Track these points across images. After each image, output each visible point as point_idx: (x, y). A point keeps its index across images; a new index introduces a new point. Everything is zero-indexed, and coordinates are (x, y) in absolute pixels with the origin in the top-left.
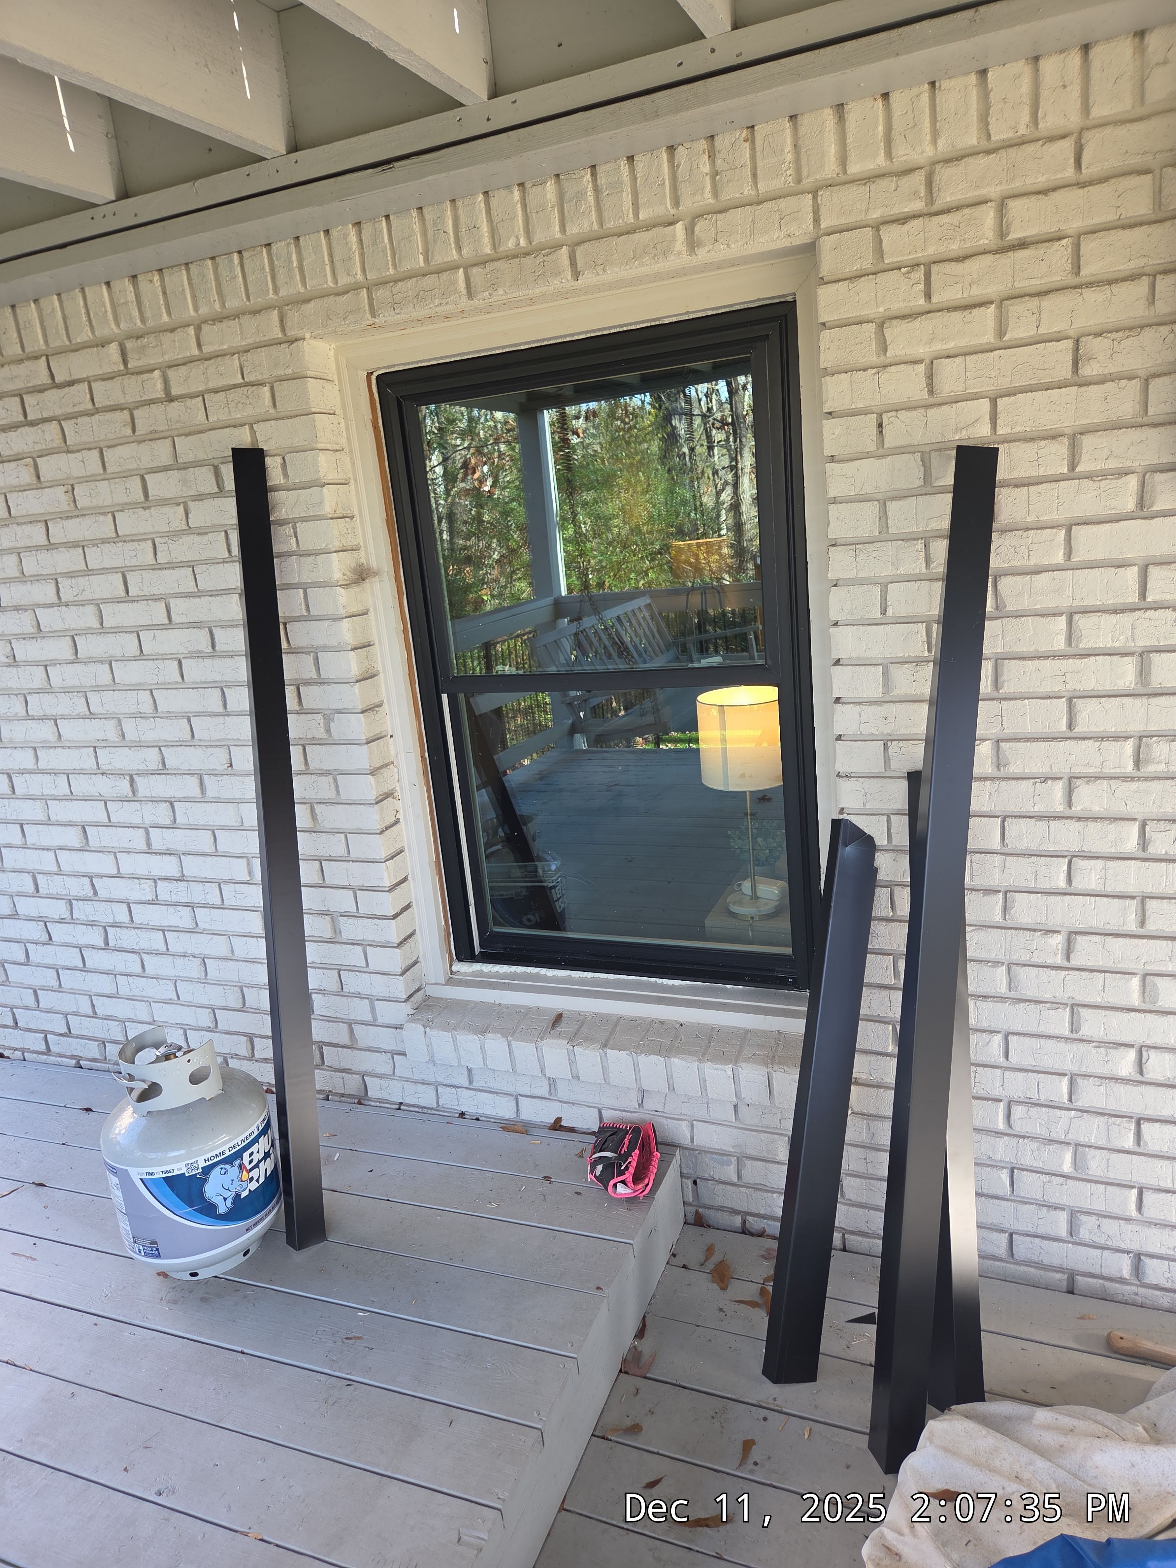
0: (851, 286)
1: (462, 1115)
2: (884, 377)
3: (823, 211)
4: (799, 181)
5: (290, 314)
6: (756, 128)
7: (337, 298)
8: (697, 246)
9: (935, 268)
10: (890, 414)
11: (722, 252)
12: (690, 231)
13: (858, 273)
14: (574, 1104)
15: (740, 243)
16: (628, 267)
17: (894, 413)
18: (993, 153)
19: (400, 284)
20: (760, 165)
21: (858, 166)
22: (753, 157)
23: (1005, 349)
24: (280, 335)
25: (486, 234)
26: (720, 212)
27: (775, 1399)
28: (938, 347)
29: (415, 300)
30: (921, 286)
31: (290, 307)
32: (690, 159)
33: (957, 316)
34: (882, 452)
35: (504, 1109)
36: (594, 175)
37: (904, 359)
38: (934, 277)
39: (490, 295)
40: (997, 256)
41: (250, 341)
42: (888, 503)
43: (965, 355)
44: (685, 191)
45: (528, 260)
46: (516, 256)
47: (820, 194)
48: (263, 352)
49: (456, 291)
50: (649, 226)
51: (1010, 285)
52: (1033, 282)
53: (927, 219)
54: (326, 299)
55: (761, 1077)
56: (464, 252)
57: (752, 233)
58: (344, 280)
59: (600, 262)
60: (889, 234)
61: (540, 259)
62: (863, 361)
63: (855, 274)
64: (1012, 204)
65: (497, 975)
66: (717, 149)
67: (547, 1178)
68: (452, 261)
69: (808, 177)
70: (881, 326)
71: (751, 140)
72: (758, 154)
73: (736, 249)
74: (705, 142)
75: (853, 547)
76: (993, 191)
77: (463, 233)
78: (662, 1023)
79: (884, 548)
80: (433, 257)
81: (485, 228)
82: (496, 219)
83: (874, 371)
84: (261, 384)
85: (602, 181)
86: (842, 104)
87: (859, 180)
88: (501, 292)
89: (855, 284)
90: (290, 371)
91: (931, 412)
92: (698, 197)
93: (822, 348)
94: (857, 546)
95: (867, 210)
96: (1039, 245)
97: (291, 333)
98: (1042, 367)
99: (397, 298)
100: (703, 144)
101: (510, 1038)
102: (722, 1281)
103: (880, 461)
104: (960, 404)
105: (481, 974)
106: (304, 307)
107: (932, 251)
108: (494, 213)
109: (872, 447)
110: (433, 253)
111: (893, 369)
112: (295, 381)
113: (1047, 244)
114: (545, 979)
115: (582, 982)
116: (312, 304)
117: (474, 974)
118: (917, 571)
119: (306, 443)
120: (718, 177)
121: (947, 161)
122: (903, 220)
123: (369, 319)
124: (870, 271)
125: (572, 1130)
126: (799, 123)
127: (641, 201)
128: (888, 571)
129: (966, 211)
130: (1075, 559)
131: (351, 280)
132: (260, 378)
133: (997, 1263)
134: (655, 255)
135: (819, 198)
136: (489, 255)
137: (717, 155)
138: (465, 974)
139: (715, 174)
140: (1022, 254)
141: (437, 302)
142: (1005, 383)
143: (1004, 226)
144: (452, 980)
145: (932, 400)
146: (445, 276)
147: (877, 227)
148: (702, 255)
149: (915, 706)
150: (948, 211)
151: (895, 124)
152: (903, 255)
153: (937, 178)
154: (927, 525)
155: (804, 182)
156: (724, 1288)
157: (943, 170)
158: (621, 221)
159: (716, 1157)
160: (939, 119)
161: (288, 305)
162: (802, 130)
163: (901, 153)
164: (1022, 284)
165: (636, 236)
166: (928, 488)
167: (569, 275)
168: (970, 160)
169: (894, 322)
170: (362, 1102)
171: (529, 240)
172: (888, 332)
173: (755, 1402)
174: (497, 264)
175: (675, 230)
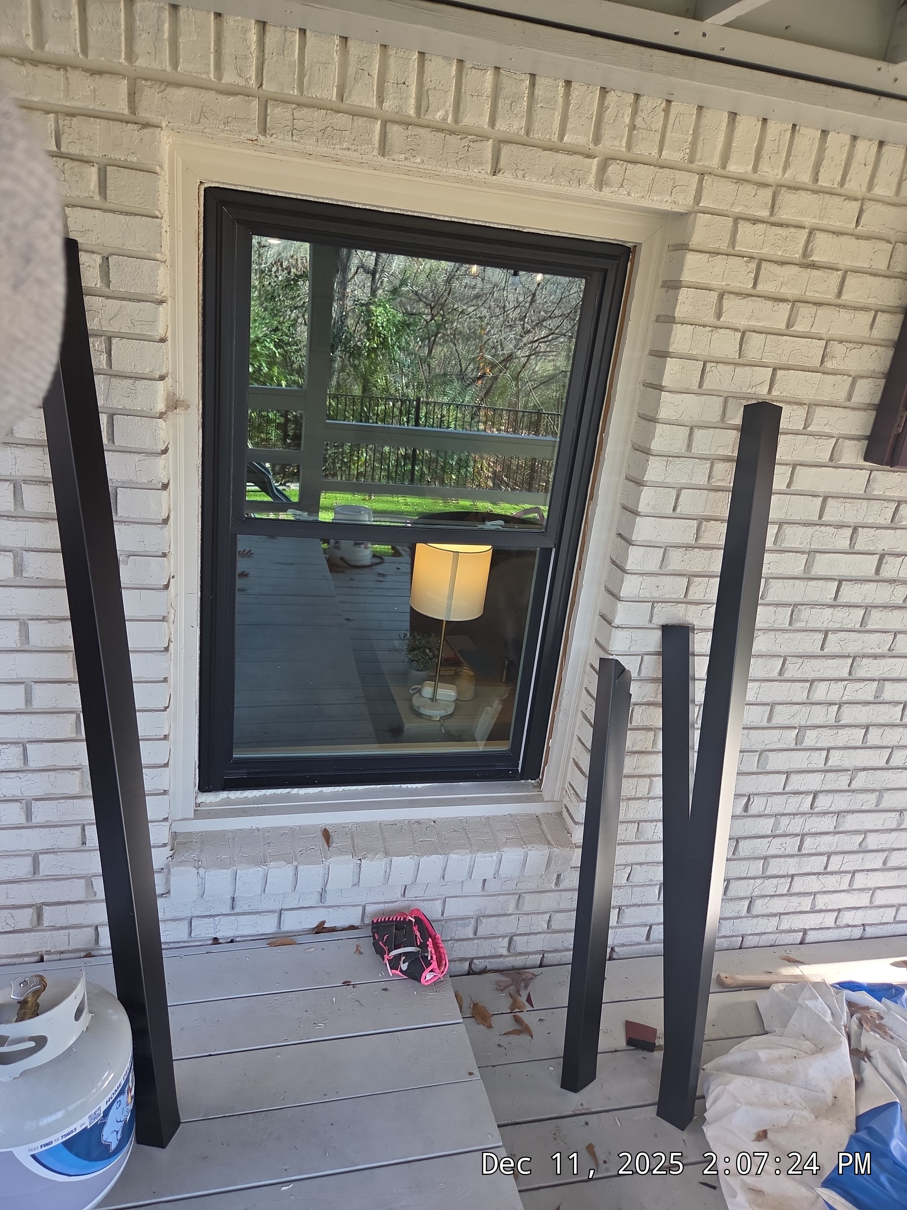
0: (710, 259)
1: (216, 941)
2: (716, 335)
3: (705, 193)
4: (691, 161)
5: (147, 91)
6: (673, 103)
7: (220, 97)
8: (606, 184)
9: (764, 265)
10: (713, 364)
11: (621, 197)
12: (603, 168)
13: (717, 251)
14: (338, 906)
15: (638, 195)
16: (545, 181)
17: (714, 364)
18: (816, 193)
19: (305, 110)
20: (668, 135)
21: (735, 167)
22: (665, 127)
23: (790, 336)
24: (126, 112)
25: (414, 96)
26: (630, 162)
27: (582, 1105)
28: (754, 323)
29: (320, 134)
30: (753, 275)
31: (149, 83)
32: (618, 106)
33: (769, 303)
34: (701, 391)
35: (268, 925)
36: (533, 84)
37: (731, 326)
38: (762, 271)
39: (406, 159)
40: (801, 269)
41: (78, 104)
42: (696, 430)
43: (767, 333)
44: (607, 132)
45: (453, 140)
46: (442, 130)
47: (706, 178)
48: (99, 125)
49: (370, 142)
50: (571, 152)
51: (803, 293)
52: (816, 295)
53: (768, 226)
54: (203, 92)
55: (519, 857)
56: (386, 105)
57: (650, 190)
58: (230, 78)
59: (522, 167)
60: (744, 228)
61: (465, 142)
62: (705, 320)
63: (714, 250)
64: (819, 235)
65: (246, 801)
66: (640, 108)
67: (346, 983)
68: (369, 108)
69: (700, 161)
70: (721, 297)
71: (667, 111)
72: (670, 126)
73: (636, 199)
74: (633, 97)
75: (666, 458)
76: (809, 221)
77: (389, 85)
78: (418, 822)
79: (686, 463)
80: (350, 96)
81: (413, 88)
82: (428, 85)
83: (710, 329)
84: (87, 162)
85: (539, 91)
86: (736, 114)
87: (733, 178)
88: (418, 160)
89: (713, 259)
90: (134, 159)
91: (739, 369)
92: (617, 143)
93: (679, 301)
94: (669, 458)
95: (733, 204)
96: (826, 270)
97: (144, 115)
98: (806, 355)
99: (298, 124)
100: (631, 98)
101: (295, 863)
102: (486, 1021)
103: (698, 398)
104: (756, 368)
105: (228, 802)
106: (170, 90)
107: (766, 251)
108: (427, 77)
109: (695, 387)
110: (351, 91)
111: (722, 331)
112: (142, 173)
113: (830, 271)
114: (297, 798)
115: (335, 796)
116: (183, 91)
117: (219, 804)
118: (702, 483)
119: (143, 249)
120: (635, 132)
121: (789, 188)
122: (755, 221)
123: (254, 133)
124: (724, 252)
125: (333, 930)
126: (704, 114)
127: (569, 126)
128: (684, 481)
129: (792, 230)
130: (793, 487)
131: (241, 82)
132: (86, 153)
133: (639, 947)
134: (572, 180)
135: (704, 182)
136: (411, 117)
137: (639, 113)
138: (211, 804)
139: (633, 127)
140: (815, 273)
141: (345, 145)
142: (784, 360)
143: (809, 249)
144: (200, 813)
145: (741, 361)
146: (360, 121)
147: (737, 219)
148: (606, 194)
149: (678, 579)
150: (781, 225)
151: (766, 146)
152: (748, 248)
153: (780, 197)
154: (716, 451)
155: (696, 163)
156: (490, 1027)
157: (786, 194)
158: (548, 137)
159: (460, 922)
160: (793, 154)
161: (146, 80)
162: (704, 121)
163: (765, 169)
164: (811, 295)
165: (559, 156)
166: (722, 425)
167: (489, 168)
168: (803, 193)
169: (732, 296)
170: (93, 953)
171: (456, 121)
172: (725, 302)
173: (571, 1113)
174: (421, 131)
175: (592, 163)
